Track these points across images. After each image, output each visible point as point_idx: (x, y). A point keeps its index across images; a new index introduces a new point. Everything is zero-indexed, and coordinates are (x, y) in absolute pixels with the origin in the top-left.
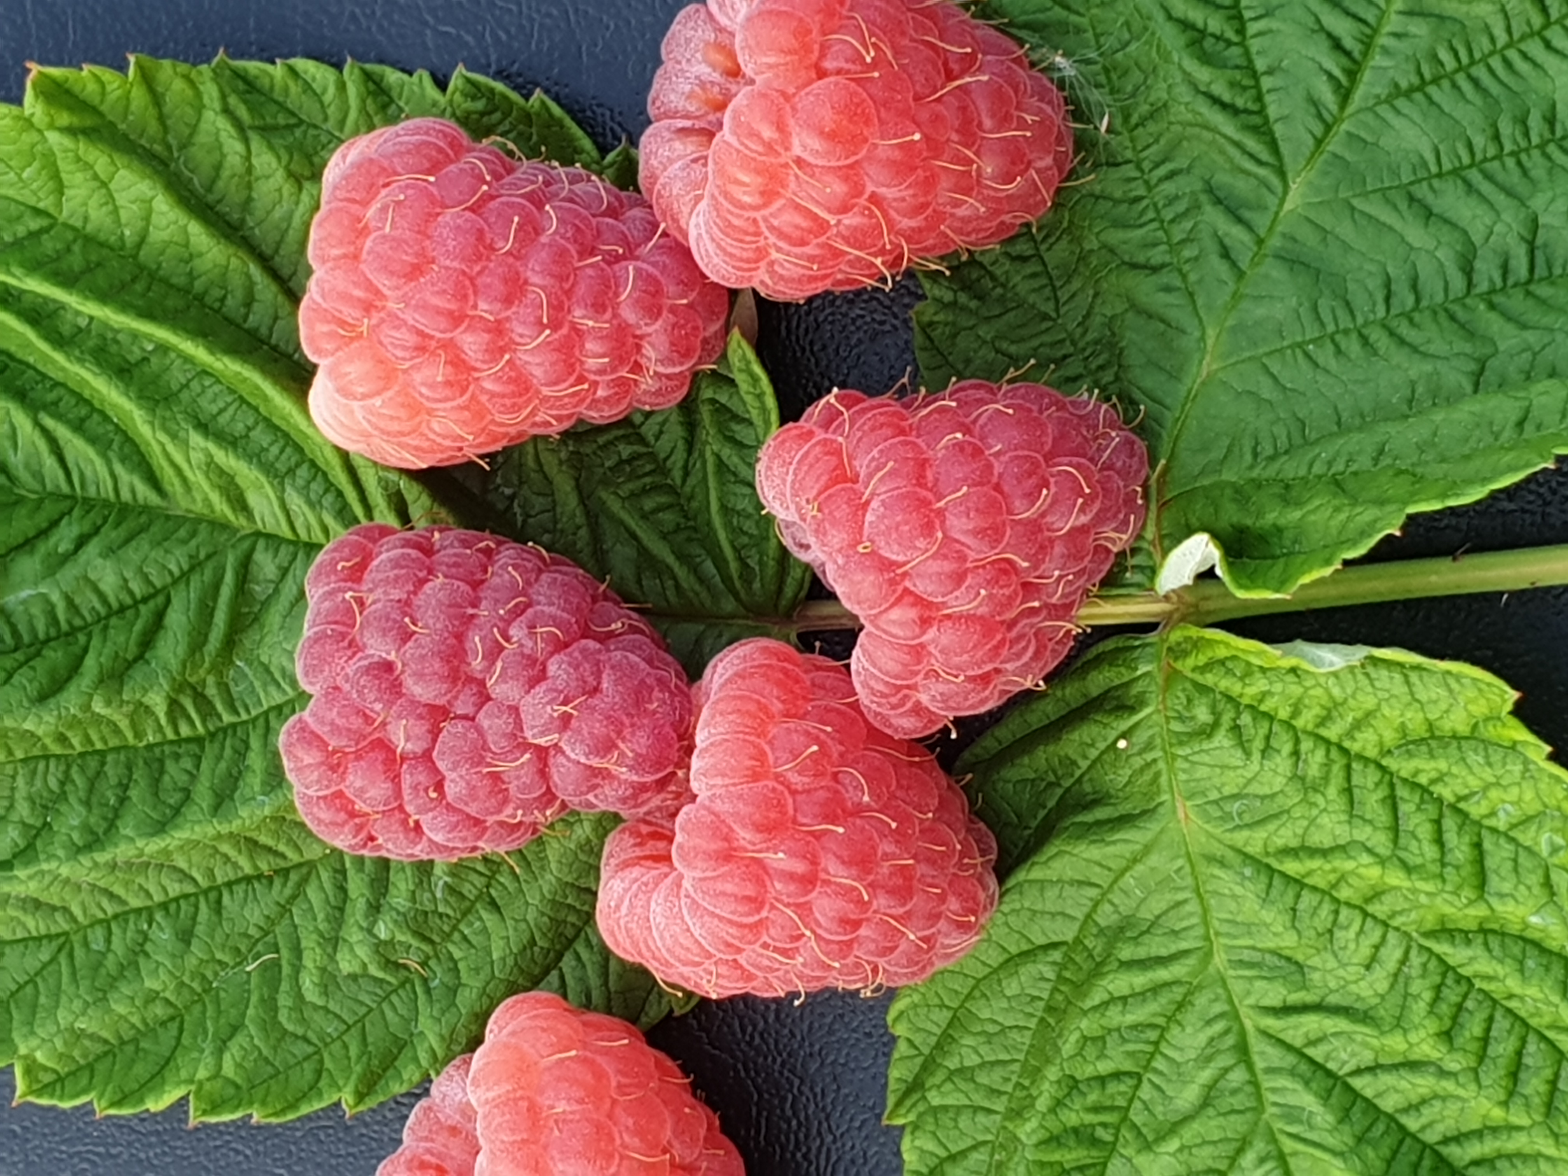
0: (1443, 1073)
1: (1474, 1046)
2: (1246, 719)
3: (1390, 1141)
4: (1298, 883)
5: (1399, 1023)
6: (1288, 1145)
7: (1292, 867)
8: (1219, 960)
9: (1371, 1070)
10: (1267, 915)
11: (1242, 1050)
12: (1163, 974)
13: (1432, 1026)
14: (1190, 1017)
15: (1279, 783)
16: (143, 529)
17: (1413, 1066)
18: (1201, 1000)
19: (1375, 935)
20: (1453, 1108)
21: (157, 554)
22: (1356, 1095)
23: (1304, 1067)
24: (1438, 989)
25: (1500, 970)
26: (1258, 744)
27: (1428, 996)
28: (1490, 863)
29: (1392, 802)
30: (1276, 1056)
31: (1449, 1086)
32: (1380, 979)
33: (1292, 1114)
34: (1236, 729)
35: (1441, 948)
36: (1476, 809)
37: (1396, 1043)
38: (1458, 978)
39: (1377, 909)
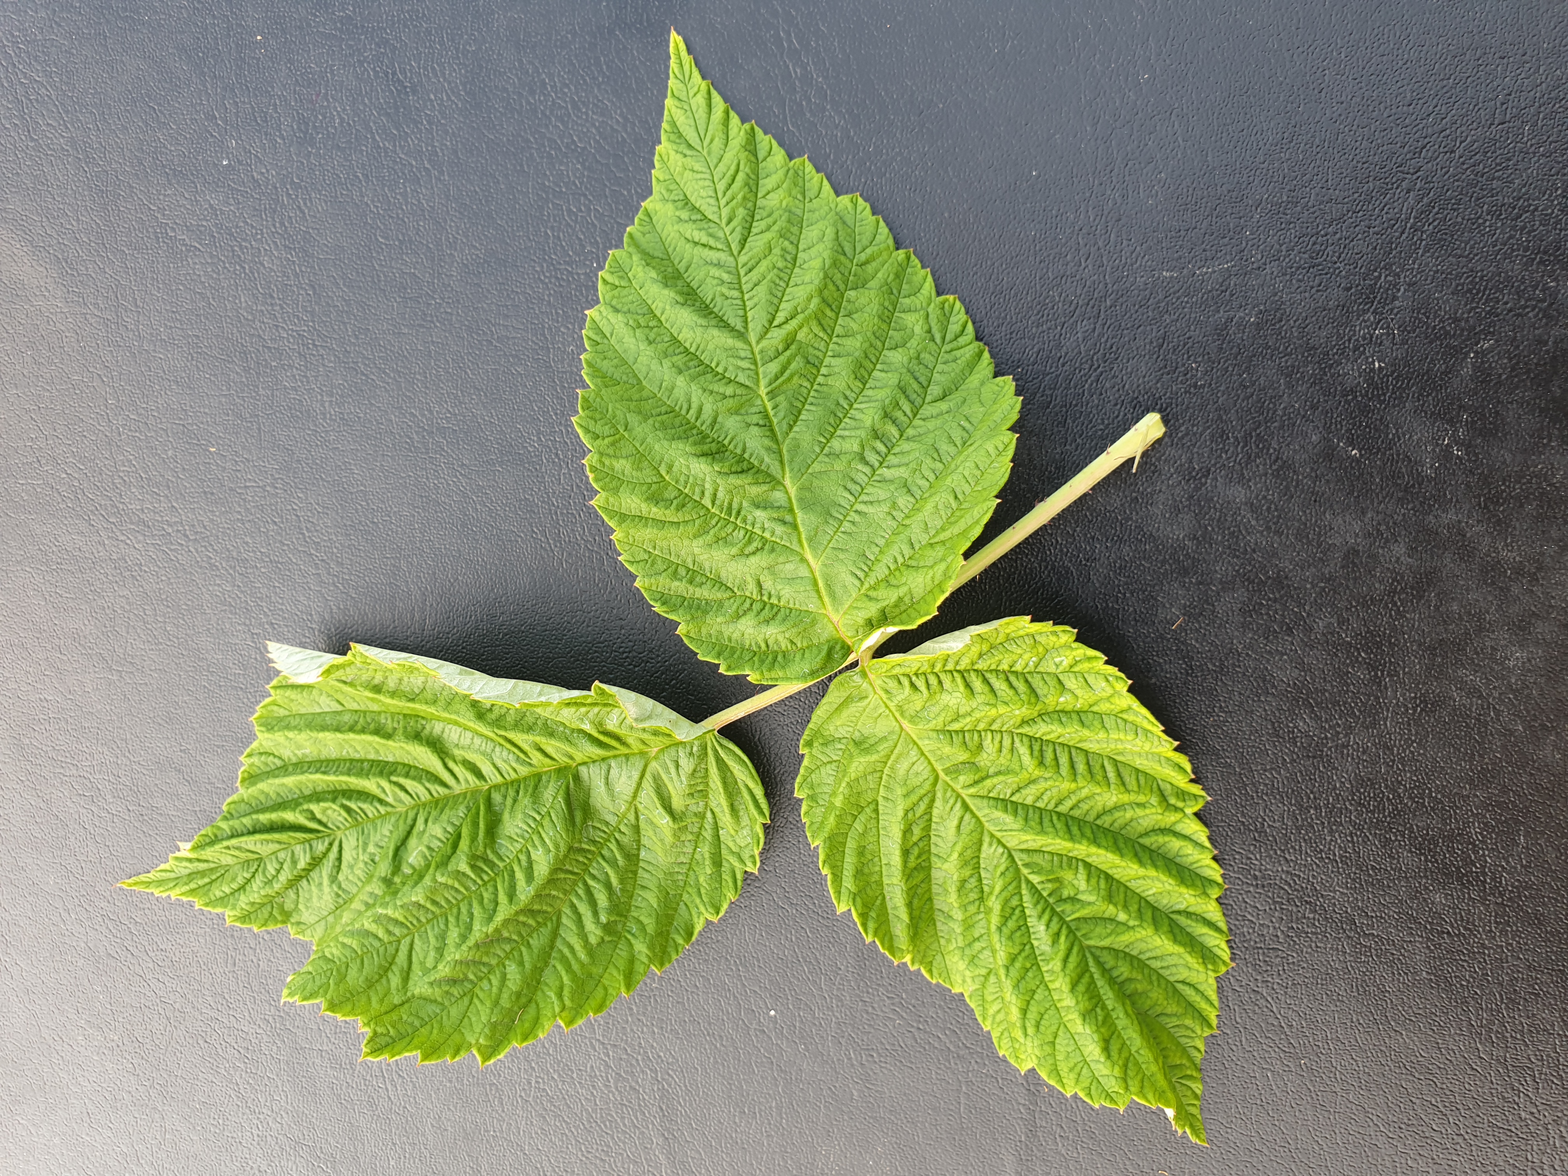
0: (1045, 779)
3: (1037, 816)
4: (961, 732)
6: (999, 835)
7: (957, 726)
8: (941, 775)
9: (1019, 790)
10: (954, 750)
11: (966, 807)
12: (923, 790)
14: (938, 802)
16: (446, 805)
18: (940, 793)
21: (453, 812)
22: (1016, 804)
23: (992, 802)
24: (1031, 747)
25: (1054, 728)
28: (1034, 686)
29: (986, 681)
32: (1007, 754)
33: (995, 822)
35: (1026, 730)
36: (1018, 668)
39: (995, 727)
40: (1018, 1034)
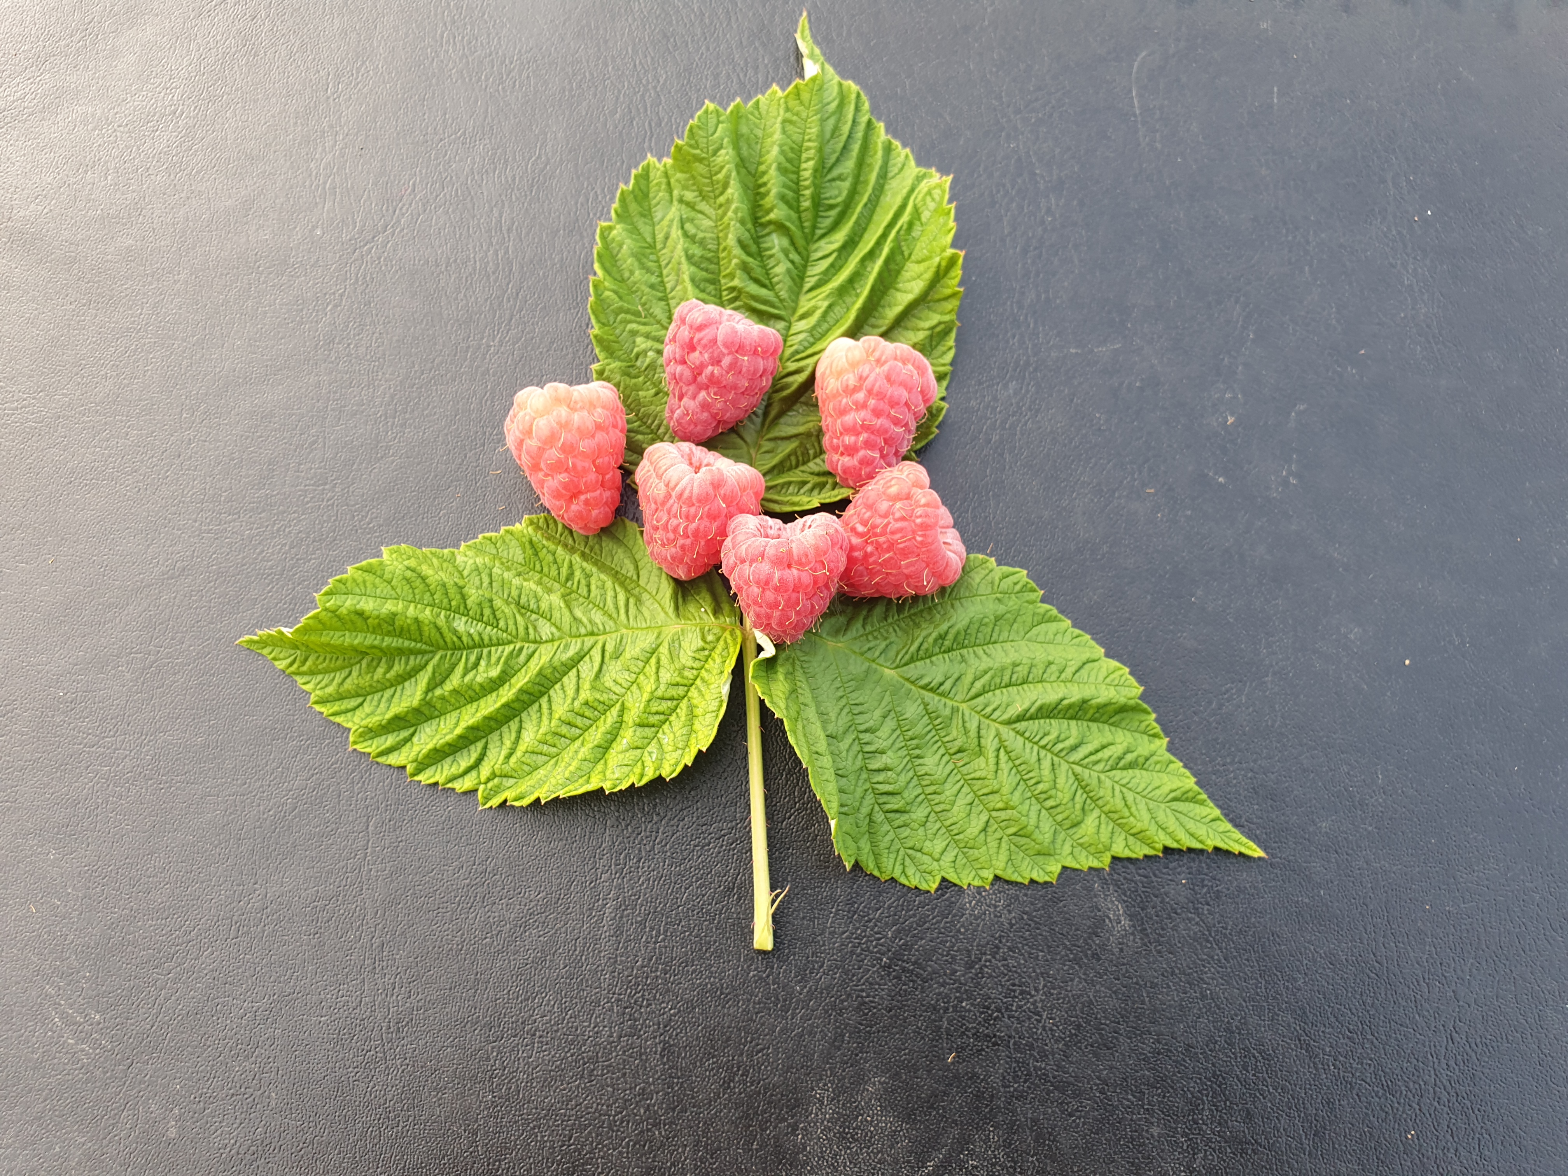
0: (574, 700)
1: (581, 712)
2: (707, 652)
3: (551, 678)
4: (647, 662)
5: (593, 688)
6: (556, 644)
7: (653, 661)
8: (624, 631)
9: (578, 676)
10: (637, 650)
11: (591, 634)
12: (622, 611)
13: (591, 699)
14: (606, 618)
15: (683, 660)
17: (578, 690)
18: (611, 622)
19: (625, 685)
20: (561, 701)
22: (570, 670)
23: (582, 654)
24: (603, 703)
25: (607, 725)
26: (697, 656)
27: (601, 699)
28: (646, 729)
29: (672, 699)
30: (588, 644)
31: (569, 701)
32: (609, 683)
33: (566, 647)
34: (704, 649)
35: (618, 707)
36: (666, 728)
37: (586, 685)
38: (606, 711)
39: (635, 688)
40: (412, 563)
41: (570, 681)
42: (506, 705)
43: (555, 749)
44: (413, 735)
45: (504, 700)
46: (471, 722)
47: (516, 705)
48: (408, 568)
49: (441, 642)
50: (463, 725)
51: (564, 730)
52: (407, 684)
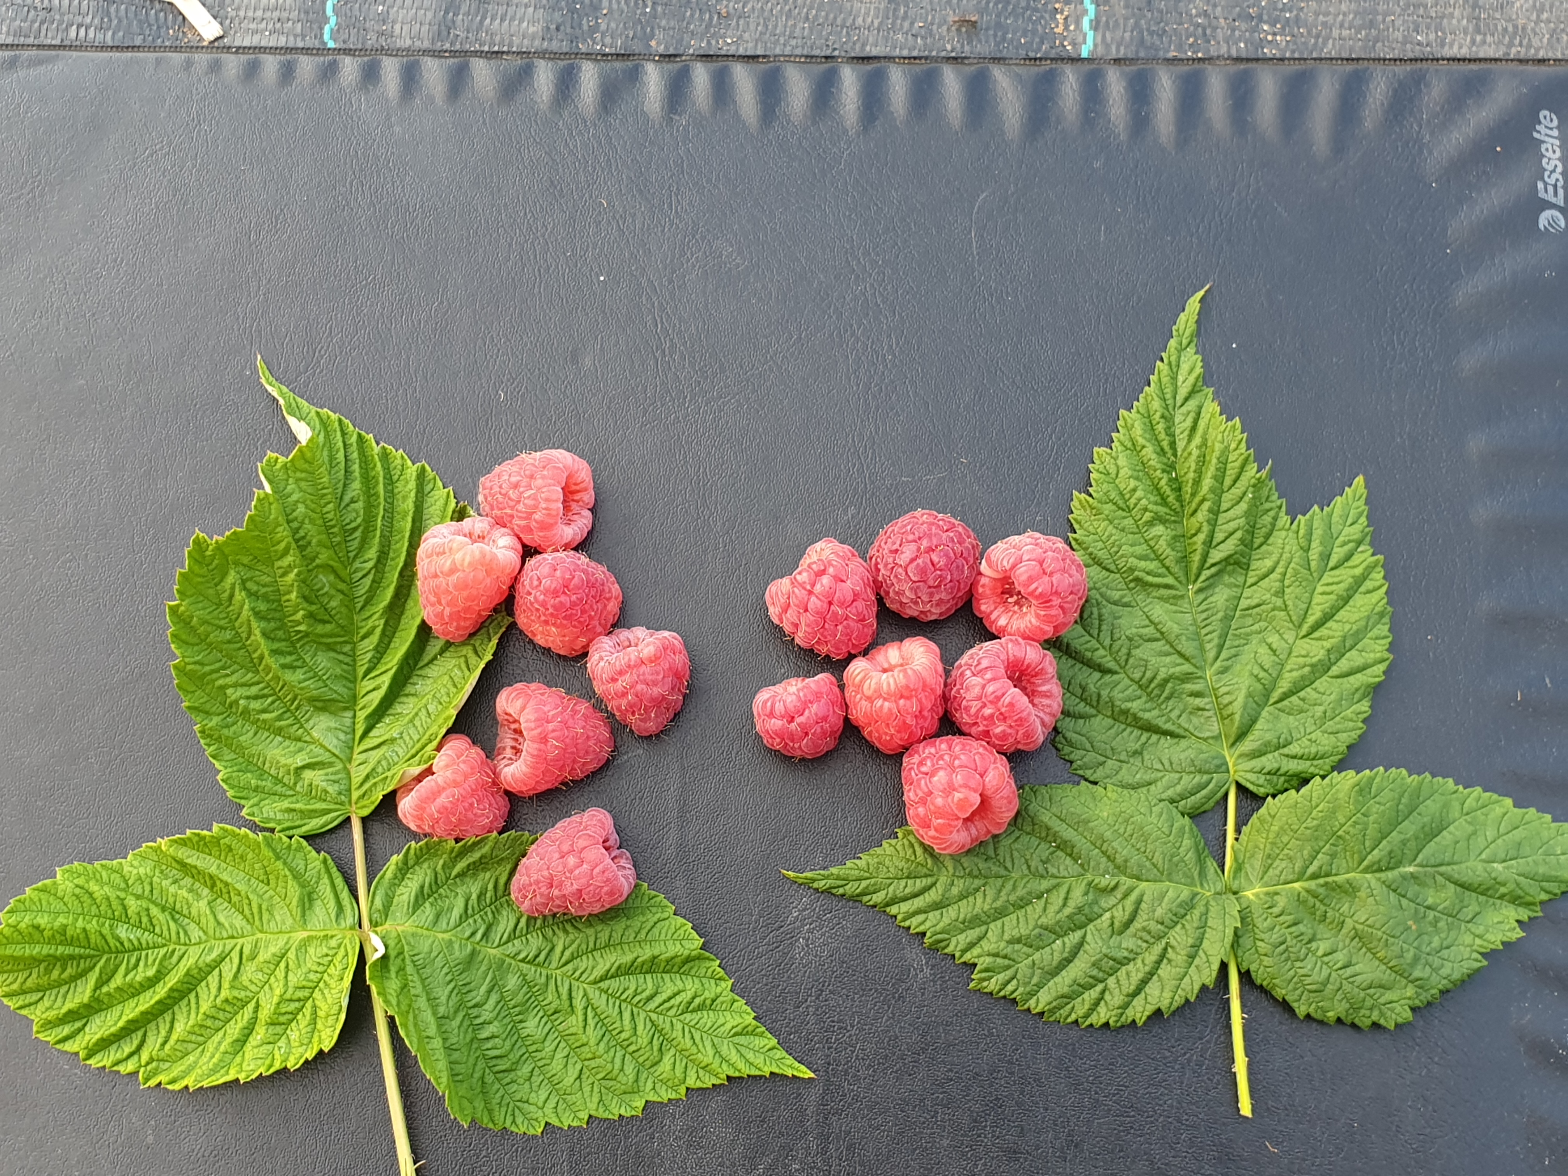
0: (216, 997)
1: (223, 1008)
2: (330, 958)
4: (277, 965)
5: (232, 987)
6: (202, 946)
7: (283, 965)
8: (259, 935)
10: (269, 954)
12: (257, 918)
14: (244, 922)
15: (309, 965)
17: (219, 988)
18: (249, 927)
19: (260, 985)
20: (206, 997)
22: (214, 969)
23: (224, 955)
25: (245, 1019)
26: (321, 961)
27: (240, 997)
28: (277, 1027)
29: (298, 1000)
31: (212, 998)
32: (246, 983)
33: (211, 949)
34: (327, 955)
36: (294, 1024)
39: (267, 987)
41: (213, 979)
42: (159, 1002)
43: (202, 1039)
44: (85, 1025)
45: (157, 998)
46: (131, 1017)
47: (168, 1001)
48: (77, 886)
49: (106, 948)
50: (125, 1018)
51: (209, 1023)
52: (79, 982)
